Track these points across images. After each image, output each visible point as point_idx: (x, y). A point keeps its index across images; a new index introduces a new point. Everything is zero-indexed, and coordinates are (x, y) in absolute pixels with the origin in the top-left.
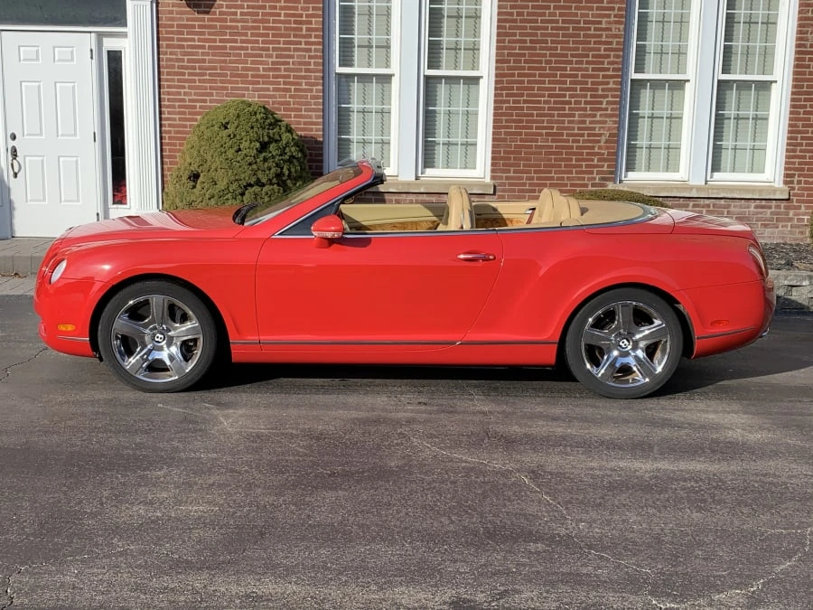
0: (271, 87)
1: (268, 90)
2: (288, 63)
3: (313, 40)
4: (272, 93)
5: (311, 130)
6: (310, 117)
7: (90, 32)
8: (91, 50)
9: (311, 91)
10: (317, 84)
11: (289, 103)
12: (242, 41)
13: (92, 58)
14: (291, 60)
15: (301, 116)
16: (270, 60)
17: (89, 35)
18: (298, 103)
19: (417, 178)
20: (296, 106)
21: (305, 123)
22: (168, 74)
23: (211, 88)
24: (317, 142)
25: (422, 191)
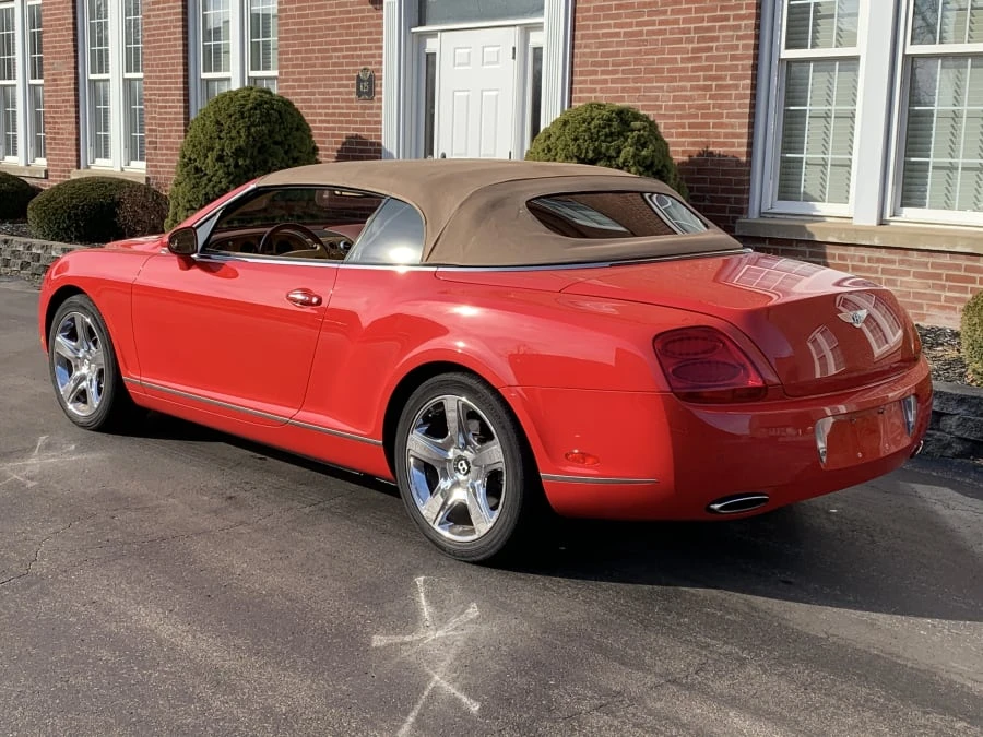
0: (688, 84)
1: (684, 89)
2: (711, 49)
3: (743, 12)
4: (689, 93)
5: (733, 145)
6: (732, 126)
7: (515, 26)
8: (514, 49)
9: (736, 87)
10: (744, 78)
11: (707, 107)
12: (662, 23)
13: (514, 58)
14: (715, 44)
15: (721, 125)
16: (691, 46)
17: (513, 29)
18: (720, 106)
19: (882, 222)
20: (717, 110)
21: (726, 136)
22: (582, 73)
23: (624, 90)
24: (738, 163)
25: (876, 243)
